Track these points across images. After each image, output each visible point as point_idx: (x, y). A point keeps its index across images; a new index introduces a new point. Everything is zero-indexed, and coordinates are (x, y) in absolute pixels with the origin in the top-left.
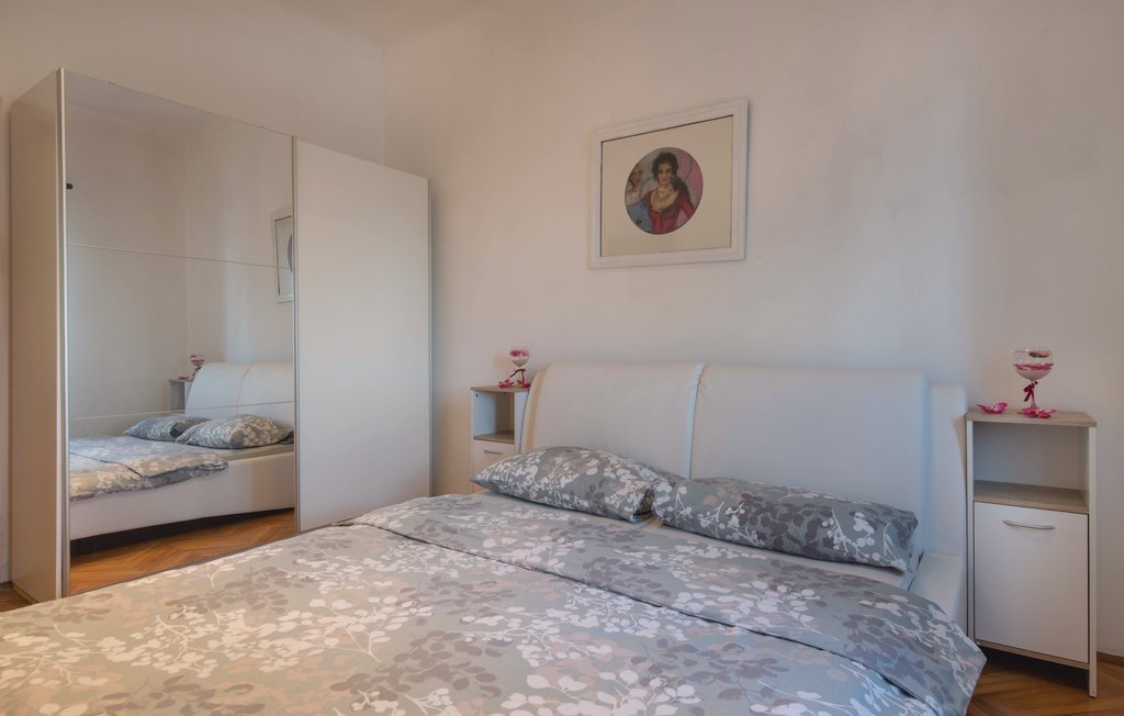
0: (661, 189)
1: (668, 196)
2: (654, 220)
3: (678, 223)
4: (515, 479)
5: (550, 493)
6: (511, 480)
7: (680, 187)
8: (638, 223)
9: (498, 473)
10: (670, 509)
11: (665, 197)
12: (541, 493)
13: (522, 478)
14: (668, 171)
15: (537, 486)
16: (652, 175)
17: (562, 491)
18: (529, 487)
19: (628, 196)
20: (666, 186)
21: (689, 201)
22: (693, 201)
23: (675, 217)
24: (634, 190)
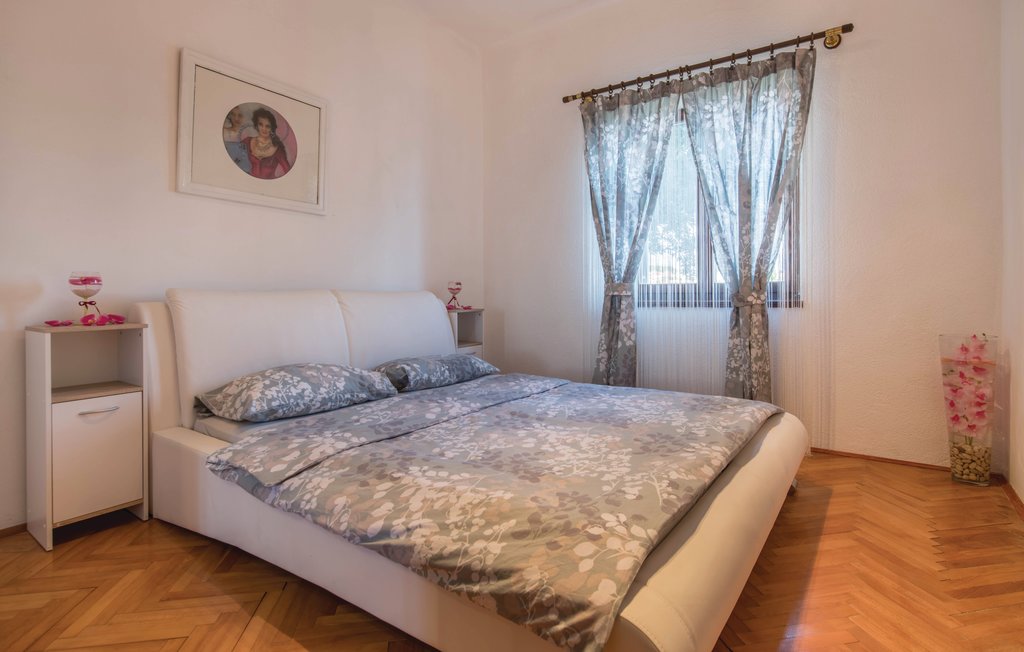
0: (261, 139)
1: (266, 148)
2: (253, 163)
3: (276, 174)
4: (296, 398)
5: (333, 398)
6: (292, 400)
7: (277, 142)
8: (237, 161)
9: (273, 399)
10: (418, 378)
11: (264, 149)
12: (324, 401)
13: (301, 395)
14: (267, 126)
15: (319, 398)
16: (252, 123)
17: (344, 393)
18: (311, 401)
19: (227, 134)
20: (266, 138)
21: (286, 158)
22: (289, 158)
23: (274, 168)
24: (232, 128)
